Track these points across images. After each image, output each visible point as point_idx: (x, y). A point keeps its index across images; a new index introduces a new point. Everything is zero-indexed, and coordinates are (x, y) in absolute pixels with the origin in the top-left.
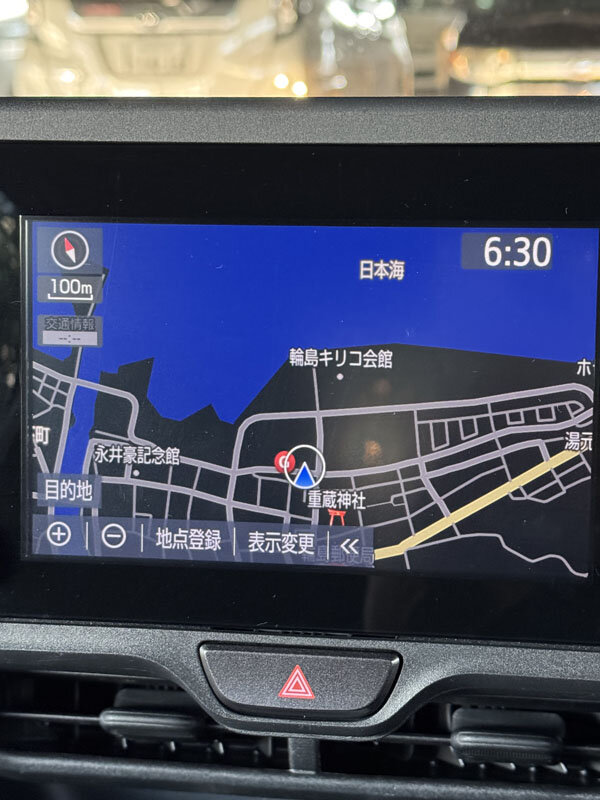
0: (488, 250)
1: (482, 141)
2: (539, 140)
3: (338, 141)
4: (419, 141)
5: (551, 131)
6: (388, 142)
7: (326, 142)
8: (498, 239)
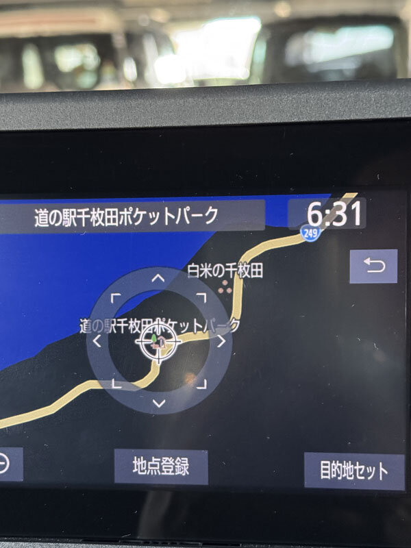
0: (310, 213)
1: (305, 120)
2: (353, 117)
3: (182, 124)
4: (251, 121)
5: (364, 109)
6: (224, 123)
7: (171, 125)
8: (318, 204)
